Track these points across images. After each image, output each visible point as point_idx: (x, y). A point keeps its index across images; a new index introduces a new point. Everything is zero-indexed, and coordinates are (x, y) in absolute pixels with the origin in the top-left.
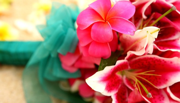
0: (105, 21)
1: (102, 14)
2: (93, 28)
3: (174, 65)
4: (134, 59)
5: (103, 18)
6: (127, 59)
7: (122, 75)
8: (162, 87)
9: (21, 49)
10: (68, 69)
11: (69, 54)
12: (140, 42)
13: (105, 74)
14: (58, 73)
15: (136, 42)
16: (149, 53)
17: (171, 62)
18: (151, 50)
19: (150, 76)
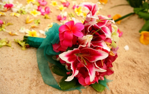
0: (71, 31)
1: (70, 28)
2: (65, 33)
3: (99, 53)
4: (82, 49)
5: (70, 29)
6: (79, 48)
7: (77, 55)
8: (93, 62)
9: (38, 41)
10: (55, 51)
11: (55, 44)
12: (85, 42)
13: (68, 53)
14: (51, 52)
15: (83, 42)
16: (88, 46)
17: (97, 52)
18: (89, 45)
19: (88, 57)
